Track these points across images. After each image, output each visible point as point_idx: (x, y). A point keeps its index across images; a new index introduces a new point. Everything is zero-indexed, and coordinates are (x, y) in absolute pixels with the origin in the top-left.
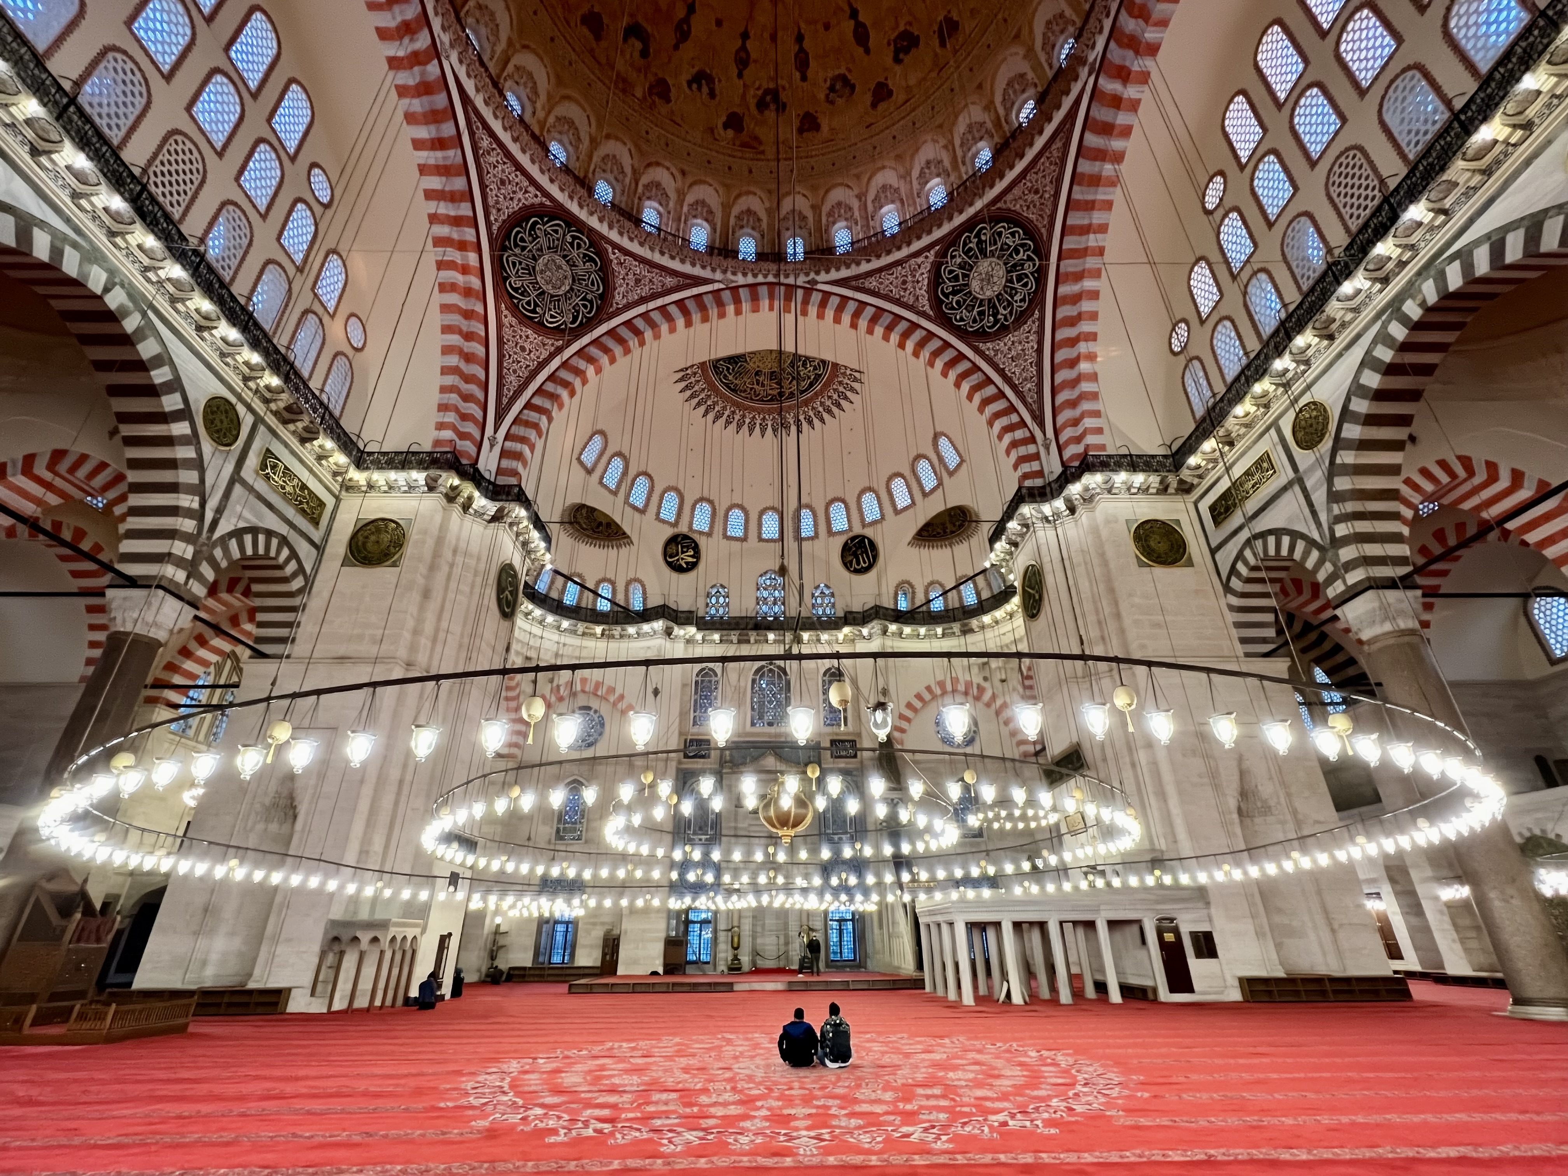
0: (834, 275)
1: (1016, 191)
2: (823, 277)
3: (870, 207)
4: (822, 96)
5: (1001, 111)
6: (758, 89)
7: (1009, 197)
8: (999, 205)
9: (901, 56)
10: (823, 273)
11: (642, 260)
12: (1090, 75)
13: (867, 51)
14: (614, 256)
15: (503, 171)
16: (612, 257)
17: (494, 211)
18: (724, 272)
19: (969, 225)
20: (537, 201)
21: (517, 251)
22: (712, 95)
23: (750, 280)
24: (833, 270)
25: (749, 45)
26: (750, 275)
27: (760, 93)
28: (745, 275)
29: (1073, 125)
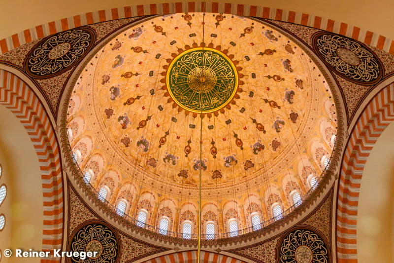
0: (229, 247)
1: (312, 218)
2: (223, 247)
3: (246, 212)
4: (222, 164)
5: (303, 180)
6: (195, 161)
7: (309, 220)
8: (305, 223)
9: (257, 151)
10: (223, 246)
11: (136, 240)
12: (336, 179)
13: (242, 149)
14: (124, 239)
15: (79, 208)
16: (122, 239)
17: (72, 225)
18: (175, 244)
19: (293, 230)
20: (92, 218)
21: (80, 240)
22: (174, 163)
23: (188, 248)
24: (228, 245)
25: (190, 145)
26: (188, 246)
27: (195, 162)
28: (185, 245)
29: (332, 196)
